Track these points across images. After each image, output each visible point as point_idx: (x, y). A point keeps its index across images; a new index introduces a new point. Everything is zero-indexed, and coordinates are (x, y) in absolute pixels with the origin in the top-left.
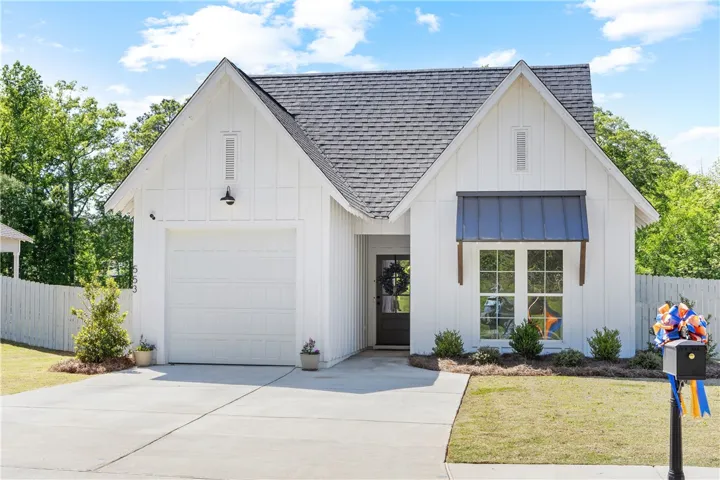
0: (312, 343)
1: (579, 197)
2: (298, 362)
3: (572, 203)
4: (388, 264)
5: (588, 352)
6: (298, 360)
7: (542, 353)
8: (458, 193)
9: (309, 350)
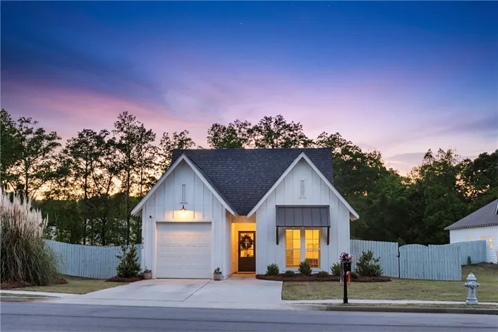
0: (218, 269)
1: (327, 207)
2: (213, 277)
3: (323, 211)
4: (243, 235)
5: (330, 273)
6: (212, 276)
7: (312, 273)
8: (276, 206)
9: (217, 272)
